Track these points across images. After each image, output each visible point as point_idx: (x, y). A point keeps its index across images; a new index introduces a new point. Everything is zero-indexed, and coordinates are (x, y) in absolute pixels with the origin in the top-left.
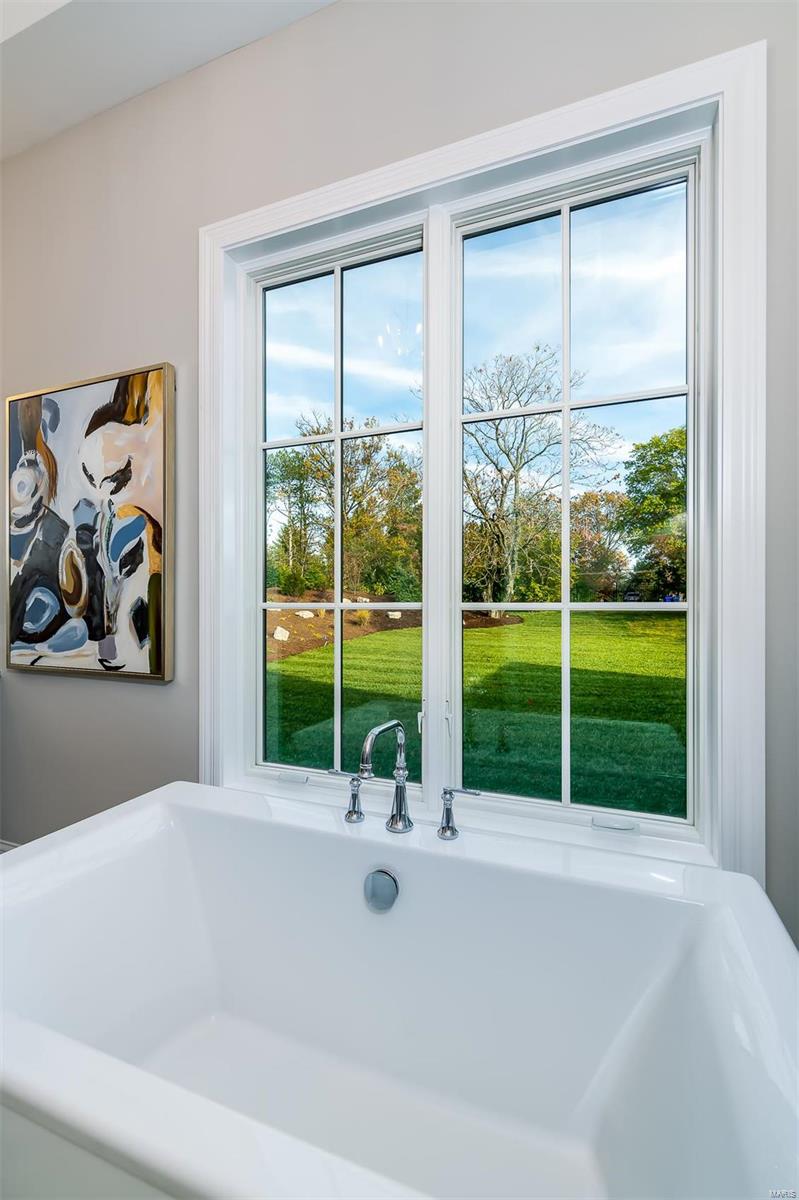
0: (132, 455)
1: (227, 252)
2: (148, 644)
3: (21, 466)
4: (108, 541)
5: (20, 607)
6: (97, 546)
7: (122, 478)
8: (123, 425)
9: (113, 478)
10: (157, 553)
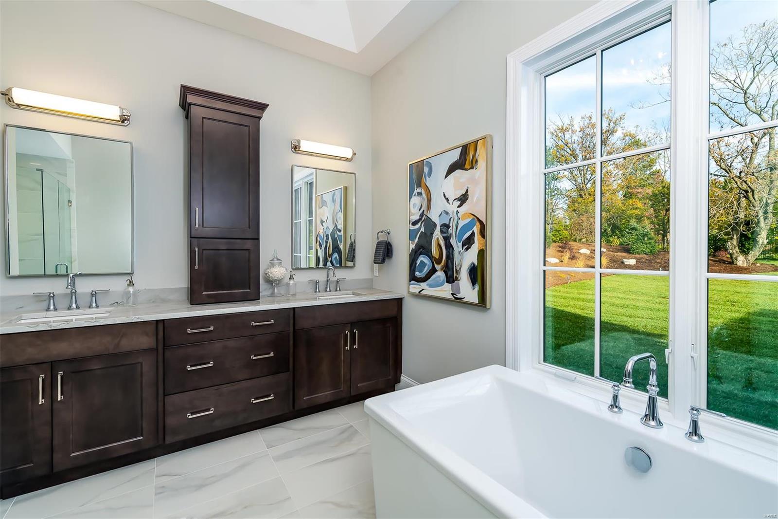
0: (469, 186)
1: (523, 64)
2: (477, 288)
3: (414, 196)
4: (456, 232)
5: (414, 265)
6: (451, 234)
7: (463, 199)
8: (464, 171)
9: (458, 199)
10: (482, 239)
